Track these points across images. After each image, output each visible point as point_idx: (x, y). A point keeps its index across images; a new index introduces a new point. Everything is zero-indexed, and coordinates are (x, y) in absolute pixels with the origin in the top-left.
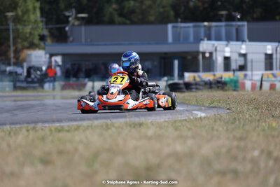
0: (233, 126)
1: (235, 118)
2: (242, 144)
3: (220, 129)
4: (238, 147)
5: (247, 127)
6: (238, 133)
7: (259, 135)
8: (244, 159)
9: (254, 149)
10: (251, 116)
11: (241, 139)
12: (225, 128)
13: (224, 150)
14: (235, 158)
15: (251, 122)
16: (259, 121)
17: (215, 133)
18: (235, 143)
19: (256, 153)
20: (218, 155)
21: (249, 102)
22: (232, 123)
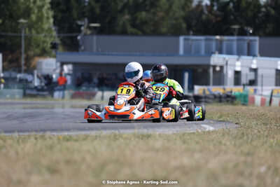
0: (241, 141)
1: (243, 133)
2: (249, 159)
3: (228, 143)
4: (245, 163)
5: (255, 143)
6: (246, 148)
7: (266, 151)
8: (251, 174)
9: (261, 165)
10: (259, 132)
11: (248, 154)
12: (233, 143)
13: (231, 165)
14: (241, 174)
15: (260, 137)
16: (267, 136)
17: (223, 147)
18: (243, 159)
19: (263, 169)
20: (225, 170)
21: (258, 117)
22: (240, 138)
